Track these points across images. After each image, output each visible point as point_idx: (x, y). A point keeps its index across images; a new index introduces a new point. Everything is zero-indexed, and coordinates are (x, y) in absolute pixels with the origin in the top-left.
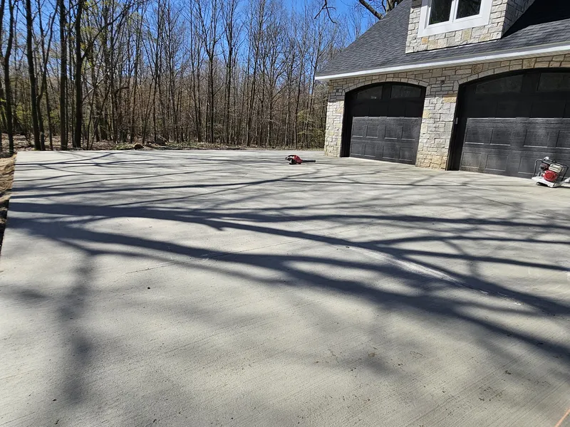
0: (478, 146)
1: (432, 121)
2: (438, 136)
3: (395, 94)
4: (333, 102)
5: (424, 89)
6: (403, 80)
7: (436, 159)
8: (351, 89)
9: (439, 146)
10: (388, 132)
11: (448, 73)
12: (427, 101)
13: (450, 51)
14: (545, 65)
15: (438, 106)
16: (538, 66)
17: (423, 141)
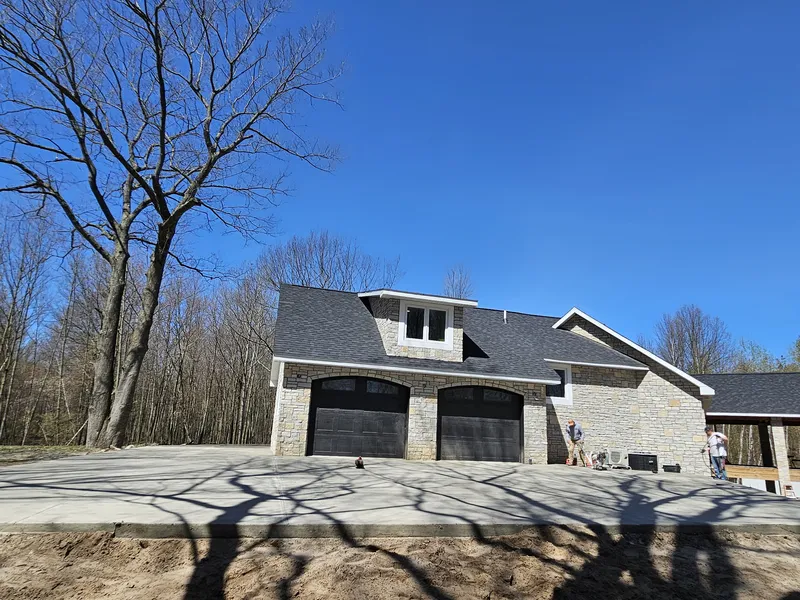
0: (453, 439)
1: (419, 417)
2: (426, 430)
3: (373, 389)
4: (291, 388)
5: (408, 389)
6: (386, 378)
7: (426, 451)
8: (320, 377)
9: (428, 439)
10: (367, 426)
11: (428, 379)
12: (412, 400)
13: (426, 363)
14: (490, 385)
15: (423, 405)
16: (487, 385)
17: (412, 435)
